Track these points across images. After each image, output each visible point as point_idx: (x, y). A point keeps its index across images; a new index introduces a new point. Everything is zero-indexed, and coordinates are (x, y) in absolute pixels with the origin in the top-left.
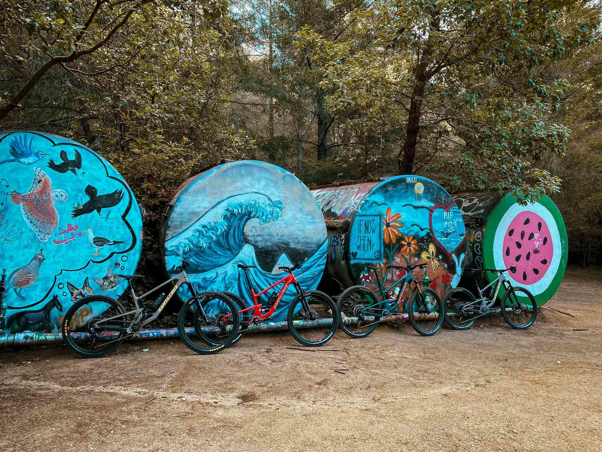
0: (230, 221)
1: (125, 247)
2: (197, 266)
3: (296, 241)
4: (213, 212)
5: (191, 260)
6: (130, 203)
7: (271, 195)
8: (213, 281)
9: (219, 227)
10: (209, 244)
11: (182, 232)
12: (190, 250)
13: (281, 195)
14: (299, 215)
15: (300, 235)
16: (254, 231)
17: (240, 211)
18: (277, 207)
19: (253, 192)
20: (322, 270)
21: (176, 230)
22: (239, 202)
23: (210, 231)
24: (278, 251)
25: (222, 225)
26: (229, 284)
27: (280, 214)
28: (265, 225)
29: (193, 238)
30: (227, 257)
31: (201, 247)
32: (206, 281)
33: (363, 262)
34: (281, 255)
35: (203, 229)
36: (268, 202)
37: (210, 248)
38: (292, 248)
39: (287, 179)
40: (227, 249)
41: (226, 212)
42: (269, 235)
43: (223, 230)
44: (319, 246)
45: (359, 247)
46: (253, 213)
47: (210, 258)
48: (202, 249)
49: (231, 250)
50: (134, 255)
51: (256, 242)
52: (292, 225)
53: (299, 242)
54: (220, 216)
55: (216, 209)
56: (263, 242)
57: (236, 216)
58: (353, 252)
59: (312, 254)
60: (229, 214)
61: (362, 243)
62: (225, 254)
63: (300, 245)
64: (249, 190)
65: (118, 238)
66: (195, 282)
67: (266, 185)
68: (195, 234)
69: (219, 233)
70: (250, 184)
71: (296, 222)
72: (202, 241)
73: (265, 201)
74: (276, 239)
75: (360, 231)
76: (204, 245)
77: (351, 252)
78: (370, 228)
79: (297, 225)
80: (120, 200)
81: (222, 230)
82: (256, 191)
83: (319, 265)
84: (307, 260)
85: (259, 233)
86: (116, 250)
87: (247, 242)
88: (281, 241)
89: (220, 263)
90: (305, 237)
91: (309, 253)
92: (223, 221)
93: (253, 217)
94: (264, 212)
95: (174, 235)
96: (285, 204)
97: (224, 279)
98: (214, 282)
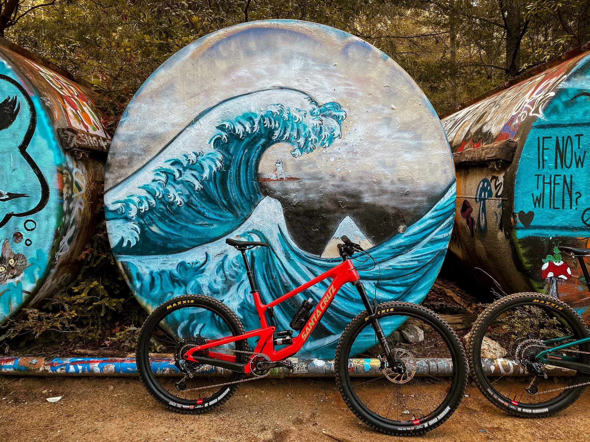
0: (227, 151)
1: (29, 203)
2: (166, 239)
3: (376, 188)
4: (193, 131)
5: (154, 229)
6: (33, 122)
7: (316, 90)
8: (199, 270)
9: (206, 164)
10: (188, 197)
11: (133, 174)
12: (151, 209)
13: (341, 89)
14: (384, 132)
15: (385, 175)
16: (280, 168)
17: (248, 129)
18: (331, 116)
19: (274, 88)
20: (441, 252)
21: (123, 171)
22: (245, 110)
23: (188, 173)
24: (335, 212)
25: (212, 160)
26: (233, 277)
27: (337, 132)
28: (305, 156)
29: (154, 185)
30: (226, 223)
31: (172, 204)
32: (186, 269)
33: (551, 234)
34: (341, 219)
35: (174, 169)
36: (309, 107)
37: (189, 204)
38: (366, 205)
39: (353, 52)
40: (224, 206)
41: (220, 131)
42: (314, 177)
43: (215, 169)
44: (434, 199)
45: (538, 201)
46: (277, 133)
47: (191, 226)
48: (174, 208)
49: (233, 208)
50: (47, 218)
51: (286, 192)
52: (366, 153)
53: (383, 192)
54: (208, 141)
55: (197, 126)
56: (302, 193)
57: (241, 140)
58: (522, 213)
59: (416, 217)
60: (224, 135)
61: (547, 191)
62: (221, 216)
63: (385, 197)
64: (267, 83)
65: (16, 188)
66: (163, 271)
67: (305, 70)
68: (158, 178)
69: (206, 174)
70: (267, 70)
71: (376, 147)
72: (172, 192)
73: (302, 105)
74: (330, 186)
75: (541, 163)
76: (178, 199)
77: (517, 211)
78: (568, 155)
79: (378, 155)
80: (13, 116)
81: (210, 168)
82: (281, 84)
83: (433, 242)
84: (404, 230)
85: (292, 173)
86: (14, 209)
87: (266, 194)
88: (341, 190)
89: (212, 236)
90: (399, 180)
91: (408, 214)
92: (213, 150)
93: (278, 141)
94: (301, 128)
95: (119, 180)
96: (349, 108)
97: (221, 267)
98: (203, 271)
